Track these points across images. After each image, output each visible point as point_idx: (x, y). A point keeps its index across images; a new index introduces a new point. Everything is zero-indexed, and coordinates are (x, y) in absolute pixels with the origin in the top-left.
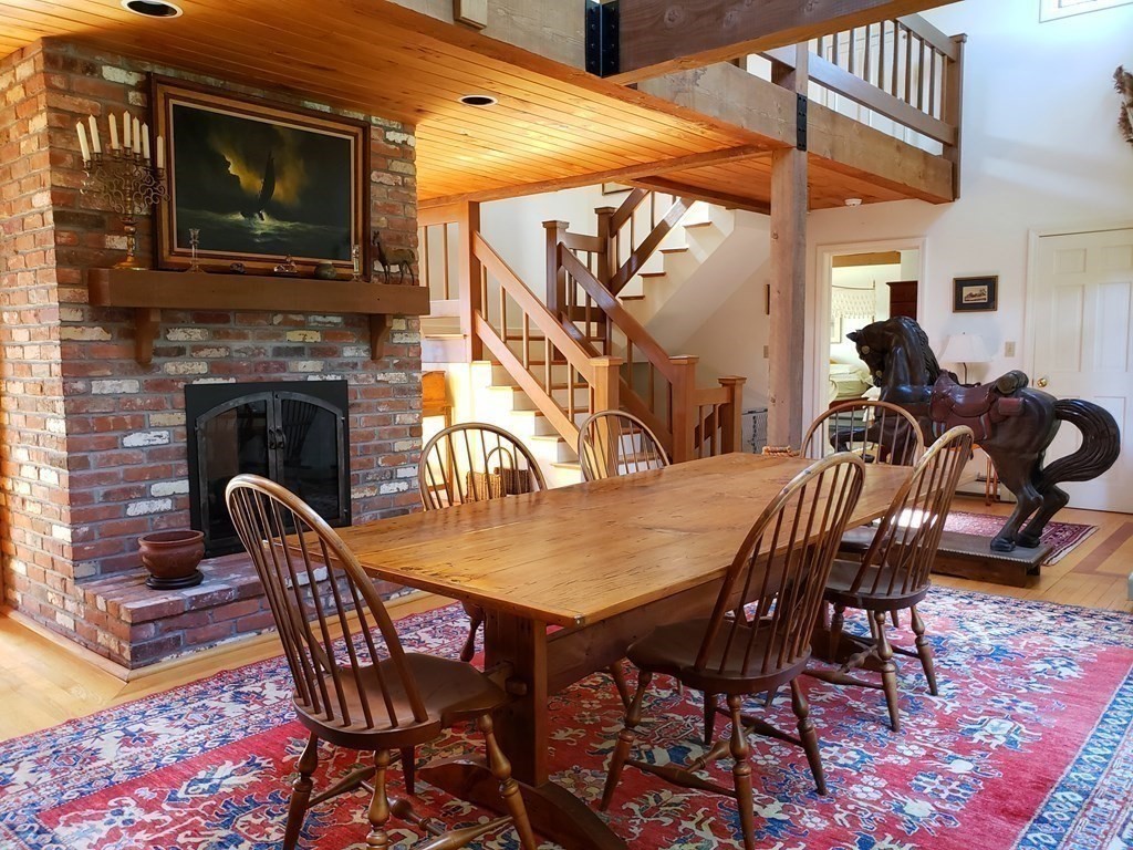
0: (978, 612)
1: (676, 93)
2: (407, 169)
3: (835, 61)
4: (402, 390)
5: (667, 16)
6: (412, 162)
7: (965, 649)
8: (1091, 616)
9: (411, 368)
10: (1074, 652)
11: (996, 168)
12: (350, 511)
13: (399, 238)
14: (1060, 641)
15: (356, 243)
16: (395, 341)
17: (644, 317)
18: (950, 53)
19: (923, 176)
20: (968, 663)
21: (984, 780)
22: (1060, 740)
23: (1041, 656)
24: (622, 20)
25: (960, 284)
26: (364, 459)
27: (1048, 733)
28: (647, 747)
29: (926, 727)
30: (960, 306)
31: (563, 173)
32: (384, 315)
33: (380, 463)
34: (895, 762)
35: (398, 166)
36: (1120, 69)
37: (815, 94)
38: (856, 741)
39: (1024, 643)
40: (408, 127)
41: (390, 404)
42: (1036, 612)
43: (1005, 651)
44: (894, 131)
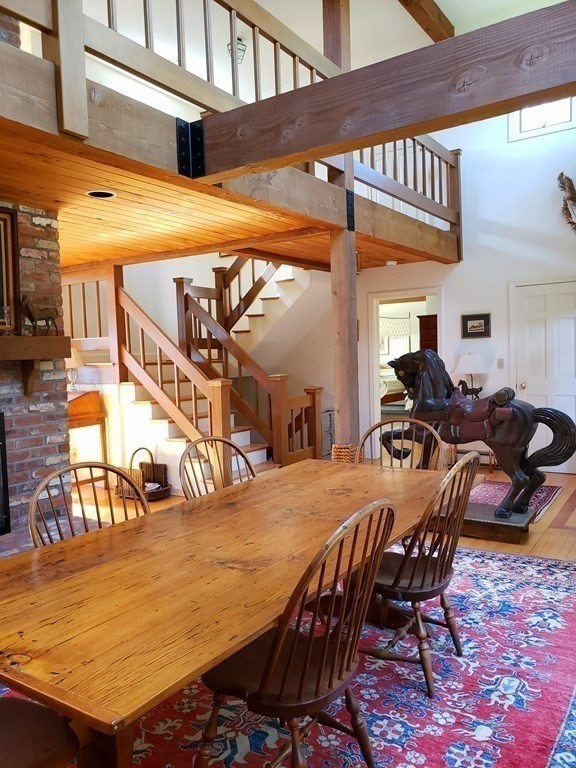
0: (488, 569)
1: (254, 190)
2: (53, 245)
3: (373, 166)
4: (51, 417)
5: (239, 132)
6: (56, 240)
7: (481, 607)
8: (565, 568)
9: (58, 399)
10: (557, 604)
11: (487, 240)
12: (9, 517)
13: (46, 300)
14: (546, 593)
15: (8, 305)
16: (45, 378)
17: (249, 346)
18: (451, 162)
19: (438, 246)
20: (484, 621)
21: (501, 746)
22: (554, 696)
23: (534, 610)
24: (206, 135)
25: (465, 319)
26: (19, 474)
27: (545, 689)
28: (231, 735)
29: (455, 691)
30: (466, 334)
31: (181, 246)
32: (33, 361)
33: (34, 475)
34: (432, 733)
35: (43, 244)
36: (562, 174)
37: (360, 190)
38: (400, 711)
39: (522, 598)
40: (52, 213)
41: (42, 429)
42: (529, 568)
43: (509, 606)
44: (417, 214)
